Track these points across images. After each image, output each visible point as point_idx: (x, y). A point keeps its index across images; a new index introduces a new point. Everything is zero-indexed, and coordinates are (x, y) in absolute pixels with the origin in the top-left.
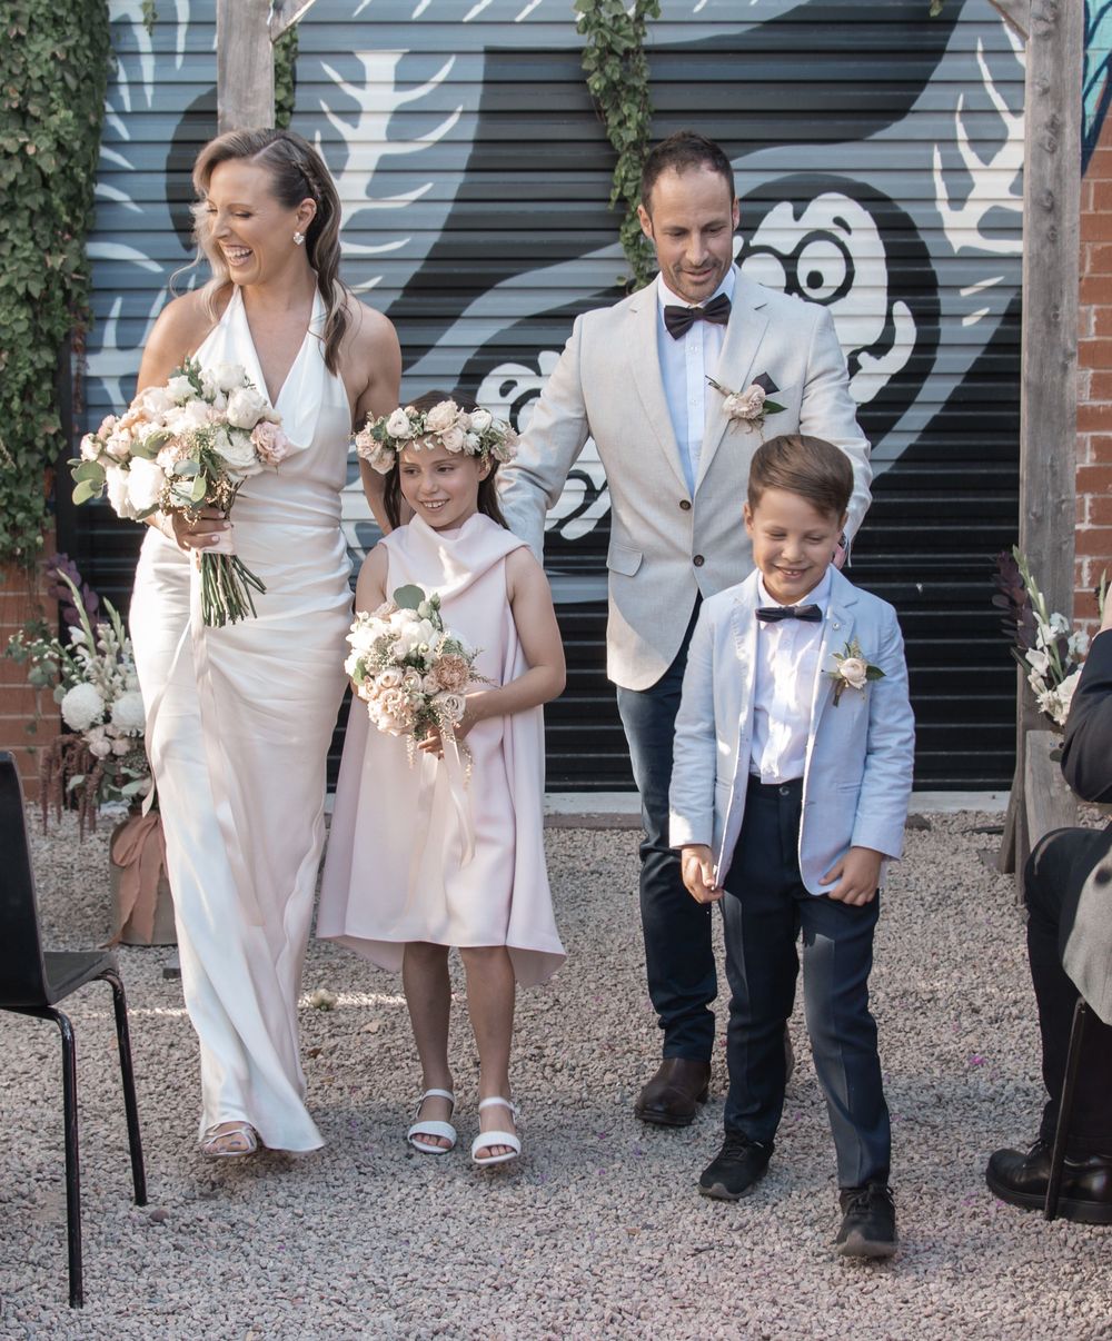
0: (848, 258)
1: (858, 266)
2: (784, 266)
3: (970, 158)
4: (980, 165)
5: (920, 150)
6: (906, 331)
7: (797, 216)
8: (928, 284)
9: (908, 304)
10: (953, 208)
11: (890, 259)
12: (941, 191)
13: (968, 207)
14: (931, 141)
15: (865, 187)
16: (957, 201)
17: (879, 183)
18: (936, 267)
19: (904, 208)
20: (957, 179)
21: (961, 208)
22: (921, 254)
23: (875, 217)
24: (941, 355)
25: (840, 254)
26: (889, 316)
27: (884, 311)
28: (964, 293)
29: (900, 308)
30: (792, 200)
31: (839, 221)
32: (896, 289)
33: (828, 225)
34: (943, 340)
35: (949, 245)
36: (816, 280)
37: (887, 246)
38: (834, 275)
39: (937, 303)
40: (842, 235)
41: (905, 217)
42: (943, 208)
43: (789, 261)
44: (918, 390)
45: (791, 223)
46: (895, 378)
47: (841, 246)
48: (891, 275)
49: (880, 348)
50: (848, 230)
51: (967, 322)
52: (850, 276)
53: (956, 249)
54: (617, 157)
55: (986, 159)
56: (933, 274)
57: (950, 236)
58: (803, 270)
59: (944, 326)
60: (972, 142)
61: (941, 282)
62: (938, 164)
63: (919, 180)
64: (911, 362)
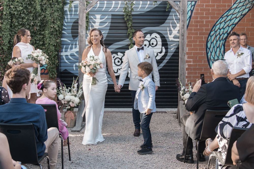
0: (157, 41)
1: (158, 42)
2: (149, 42)
3: (172, 29)
4: (173, 30)
5: (166, 28)
6: (164, 50)
7: (150, 36)
8: (167, 44)
9: (164, 47)
10: (170, 35)
11: (162, 41)
12: (168, 33)
13: (172, 35)
14: (167, 27)
15: (159, 32)
16: (170, 34)
17: (161, 32)
18: (168, 42)
19: (164, 35)
20: (171, 31)
21: (171, 35)
22: (166, 41)
23: (160, 36)
24: (168, 53)
25: (156, 41)
26: (162, 49)
27: (161, 48)
28: (171, 46)
29: (163, 47)
30: (150, 34)
31: (156, 37)
32: (163, 45)
33: (154, 37)
34: (169, 52)
35: (169, 40)
36: (153, 44)
37: (162, 40)
38: (155, 43)
39: (168, 47)
40: (156, 38)
41: (164, 36)
42: (169, 35)
43: (149, 41)
44: (165, 58)
45: (150, 37)
46: (162, 56)
47: (156, 40)
48: (162, 43)
49: (161, 53)
50: (157, 38)
51: (172, 49)
52: (157, 43)
53: (170, 40)
54: (128, 28)
55: (174, 29)
56: (167, 43)
57: (170, 39)
58: (151, 43)
59: (169, 50)
60: (172, 27)
61: (168, 44)
62: (168, 29)
63: (166, 31)
64: (165, 54)
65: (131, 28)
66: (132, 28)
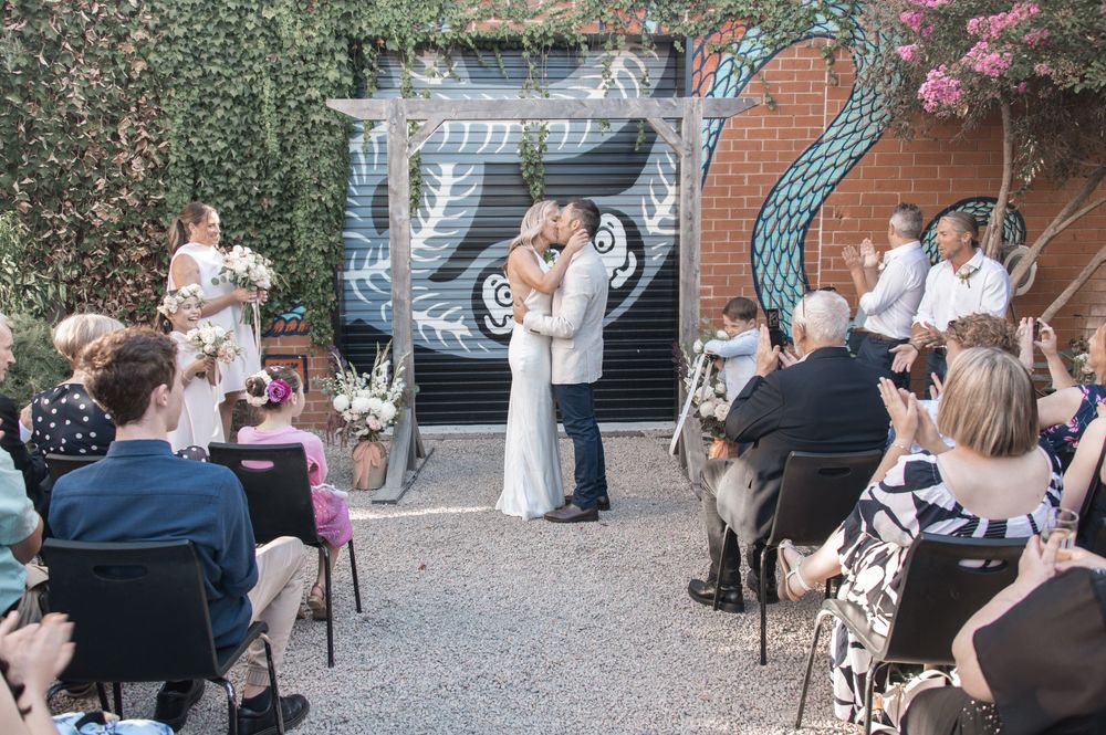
0: (613, 237)
1: (616, 239)
3: (655, 201)
4: (658, 203)
5: (638, 198)
6: (633, 262)
8: (641, 245)
9: (634, 252)
10: (649, 219)
11: (627, 237)
12: (645, 213)
13: (655, 218)
14: (641, 195)
15: (618, 212)
16: (651, 216)
17: (624, 210)
18: (643, 239)
19: (632, 219)
20: (651, 209)
21: (652, 219)
22: (638, 235)
23: (622, 222)
24: (645, 270)
25: (610, 235)
26: (627, 257)
27: (625, 255)
28: (653, 248)
29: (631, 254)
31: (610, 224)
32: (630, 247)
33: (606, 225)
34: (646, 265)
35: (648, 232)
36: (601, 244)
37: (626, 232)
38: (608, 243)
39: (644, 252)
40: (610, 228)
41: (633, 222)
42: (646, 218)
44: (637, 283)
46: (629, 278)
47: (611, 232)
48: (628, 242)
49: (624, 268)
50: (613, 227)
51: (654, 258)
52: (613, 243)
53: (650, 233)
55: (661, 201)
56: (642, 242)
57: (648, 229)
59: (646, 260)
60: (656, 195)
61: (645, 245)
62: (644, 203)
63: (637, 209)
64: (635, 273)
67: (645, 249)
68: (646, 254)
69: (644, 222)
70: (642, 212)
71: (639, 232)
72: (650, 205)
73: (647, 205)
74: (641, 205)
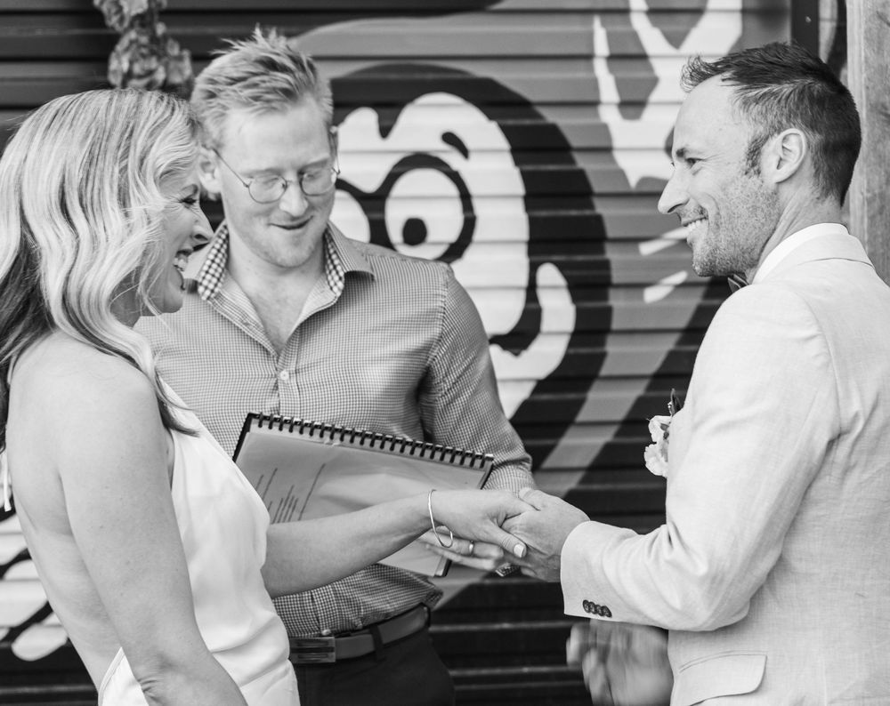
0: (466, 197)
1: (480, 208)
2: (366, 210)
3: (651, 38)
4: (668, 49)
5: (573, 26)
6: (559, 311)
7: (385, 131)
8: (592, 235)
9: (562, 267)
10: (626, 116)
11: (532, 200)
12: (609, 92)
13: (649, 114)
14: (588, 12)
15: (490, 85)
16: (632, 106)
17: (510, 77)
18: (602, 208)
19: (551, 116)
20: (633, 72)
21: (637, 116)
22: (578, 189)
23: (507, 131)
24: (613, 347)
25: (452, 190)
26: (532, 290)
27: (523, 280)
28: (647, 249)
29: (549, 275)
30: (375, 105)
31: (450, 139)
32: (541, 245)
33: (435, 146)
34: (616, 324)
35: (621, 174)
36: (415, 232)
37: (526, 177)
38: (444, 224)
39: (606, 265)
40: (454, 159)
41: (554, 130)
42: (609, 114)
43: (373, 203)
44: (579, 404)
45: (375, 140)
46: (542, 386)
47: (455, 177)
48: (533, 223)
49: (519, 338)
50: (465, 152)
51: (652, 295)
52: (469, 224)
53: (633, 181)
54: (114, 39)
55: (676, 40)
56: (598, 220)
57: (624, 161)
58: (395, 217)
59: (617, 301)
60: (654, 13)
61: (611, 232)
62: (601, 47)
63: (573, 73)
64: (567, 359)
65: (154, 39)
66: (161, 29)
67: (613, 254)
68: (617, 277)
69: (604, 129)
70: (594, 84)
71: (581, 175)
72: (629, 57)
73: (612, 58)
74: (589, 57)
